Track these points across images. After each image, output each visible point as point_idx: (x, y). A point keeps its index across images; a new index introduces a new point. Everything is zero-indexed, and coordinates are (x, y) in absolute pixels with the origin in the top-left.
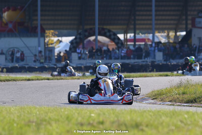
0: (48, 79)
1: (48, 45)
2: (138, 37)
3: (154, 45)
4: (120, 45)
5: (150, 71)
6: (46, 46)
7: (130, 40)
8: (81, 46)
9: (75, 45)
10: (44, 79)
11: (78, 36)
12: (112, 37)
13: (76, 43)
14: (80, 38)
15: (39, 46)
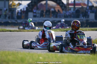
0: (10, 31)
1: (11, 6)
2: (77, 2)
3: (88, 8)
4: (63, 8)
5: (85, 27)
6: (10, 7)
7: (71, 4)
8: (35, 7)
9: (31, 7)
10: (8, 31)
11: (33, 1)
12: (58, 2)
13: (32, 5)
14: (35, 2)
15: (5, 7)
